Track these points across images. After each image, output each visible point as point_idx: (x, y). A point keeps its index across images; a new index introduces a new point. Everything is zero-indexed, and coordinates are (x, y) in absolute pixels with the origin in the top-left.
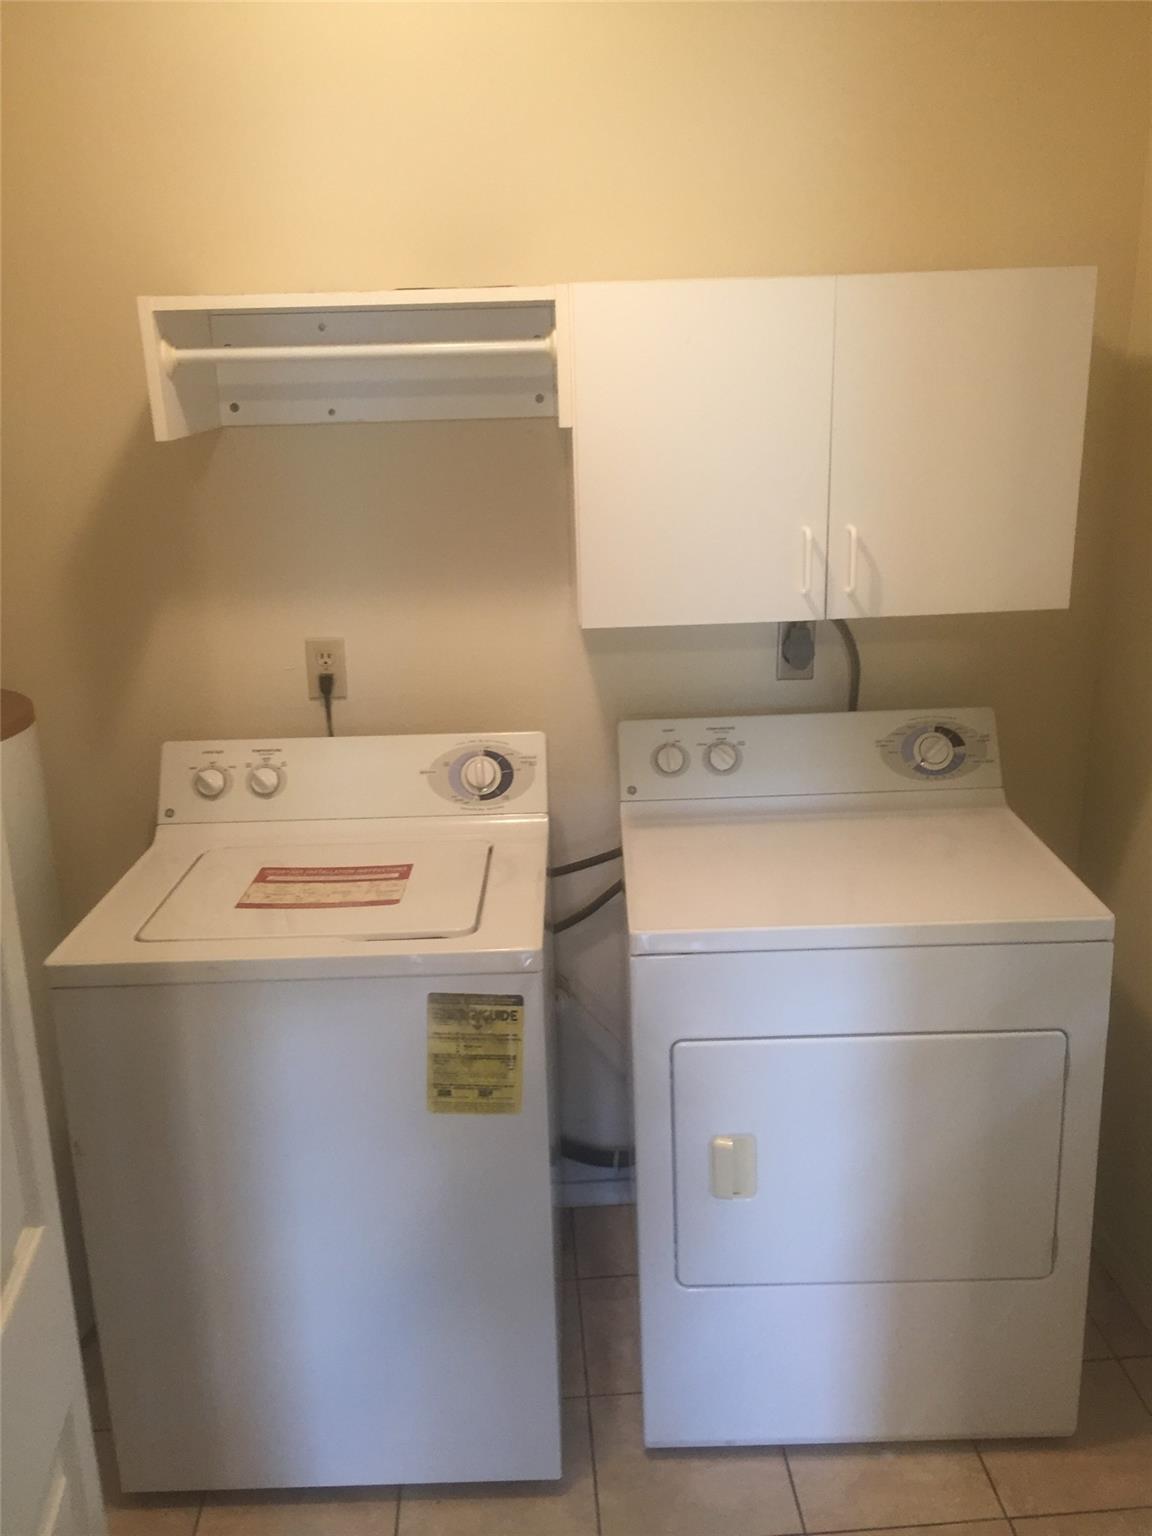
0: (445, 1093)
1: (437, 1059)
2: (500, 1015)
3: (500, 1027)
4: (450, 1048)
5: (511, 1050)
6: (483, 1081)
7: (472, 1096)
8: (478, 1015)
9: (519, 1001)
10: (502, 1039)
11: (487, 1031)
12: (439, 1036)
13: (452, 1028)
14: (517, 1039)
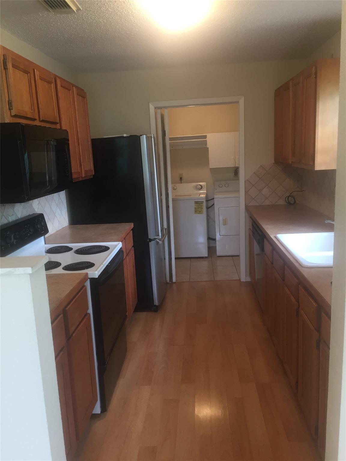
0: (196, 212)
1: (195, 208)
2: (202, 203)
3: (201, 205)
4: (196, 207)
5: (202, 207)
6: (200, 210)
7: (198, 212)
8: (199, 204)
9: (203, 202)
10: (201, 206)
11: (200, 205)
12: (196, 206)
13: (197, 205)
14: (203, 206)
